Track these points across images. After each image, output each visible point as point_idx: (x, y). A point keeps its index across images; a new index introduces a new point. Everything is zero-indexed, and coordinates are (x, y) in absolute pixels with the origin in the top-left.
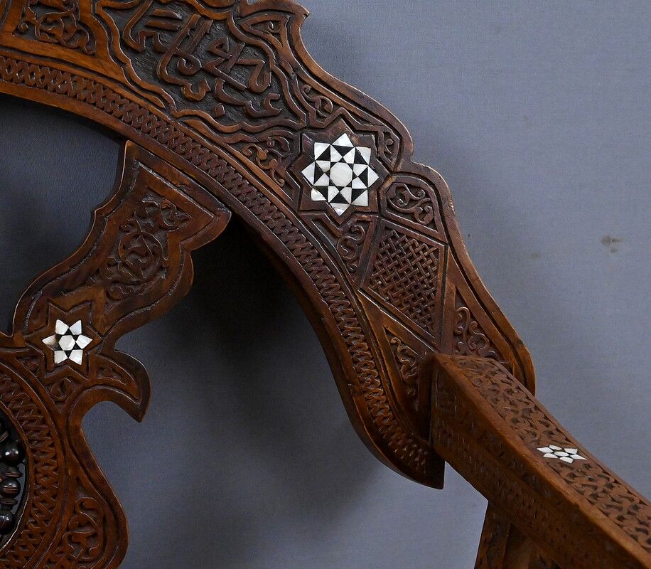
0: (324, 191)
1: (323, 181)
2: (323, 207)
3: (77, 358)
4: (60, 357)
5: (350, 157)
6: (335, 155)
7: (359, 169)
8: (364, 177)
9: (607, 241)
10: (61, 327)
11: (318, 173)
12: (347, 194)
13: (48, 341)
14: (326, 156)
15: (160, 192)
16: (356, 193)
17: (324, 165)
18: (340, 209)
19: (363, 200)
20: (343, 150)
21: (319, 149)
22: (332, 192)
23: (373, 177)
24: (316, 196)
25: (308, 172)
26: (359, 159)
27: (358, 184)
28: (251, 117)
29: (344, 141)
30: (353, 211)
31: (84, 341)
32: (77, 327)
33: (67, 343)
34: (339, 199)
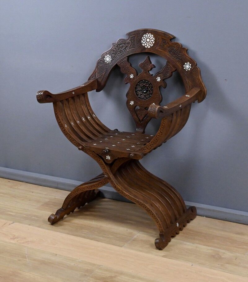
0: (185, 68)
1: (185, 67)
2: (185, 70)
3: (159, 81)
4: (158, 80)
5: (189, 65)
6: (187, 64)
7: (189, 66)
8: (190, 67)
9: (225, 80)
10: (158, 77)
11: (185, 66)
12: (188, 69)
13: (157, 79)
14: (186, 64)
15: (170, 66)
16: (189, 69)
17: (186, 65)
18: (187, 70)
19: (189, 70)
20: (188, 64)
21: (186, 63)
22: (186, 68)
23: (191, 67)
24: (184, 68)
25: (184, 66)
26: (190, 65)
27: (189, 68)
28: (180, 59)
29: (188, 63)
30: (188, 70)
31: (160, 79)
32: (159, 78)
33: (158, 79)
34: (187, 69)
